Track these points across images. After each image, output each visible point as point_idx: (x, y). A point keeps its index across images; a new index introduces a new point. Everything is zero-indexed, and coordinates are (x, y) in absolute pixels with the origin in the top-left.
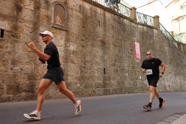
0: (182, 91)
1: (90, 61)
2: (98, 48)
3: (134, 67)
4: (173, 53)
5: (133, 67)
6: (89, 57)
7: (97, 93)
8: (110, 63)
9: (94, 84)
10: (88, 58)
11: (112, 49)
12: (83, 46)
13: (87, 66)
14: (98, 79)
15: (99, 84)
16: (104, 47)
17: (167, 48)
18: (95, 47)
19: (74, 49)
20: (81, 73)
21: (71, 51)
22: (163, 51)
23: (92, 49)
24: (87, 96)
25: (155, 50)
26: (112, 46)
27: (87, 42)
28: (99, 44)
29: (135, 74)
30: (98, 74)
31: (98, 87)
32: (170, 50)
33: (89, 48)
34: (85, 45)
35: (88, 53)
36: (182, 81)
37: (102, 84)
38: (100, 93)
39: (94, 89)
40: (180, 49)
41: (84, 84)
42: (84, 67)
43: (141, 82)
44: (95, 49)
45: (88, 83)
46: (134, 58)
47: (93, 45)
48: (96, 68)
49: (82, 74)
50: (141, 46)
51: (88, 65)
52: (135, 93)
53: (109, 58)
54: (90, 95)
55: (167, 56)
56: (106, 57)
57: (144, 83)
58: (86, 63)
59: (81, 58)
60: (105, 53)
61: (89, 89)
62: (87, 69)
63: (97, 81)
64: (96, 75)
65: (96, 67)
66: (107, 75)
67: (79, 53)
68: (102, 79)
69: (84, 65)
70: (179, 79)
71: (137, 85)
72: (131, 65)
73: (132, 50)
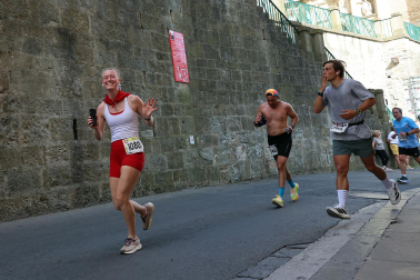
0: (313, 170)
1: (26, 100)
2: (51, 57)
3: (169, 107)
4: (284, 59)
5: (168, 110)
6: (20, 86)
7: (55, 202)
9: (41, 174)
10: (17, 91)
11: (96, 56)
13: (14, 115)
14: (55, 157)
16: (71, 51)
17: (265, 45)
18: (39, 51)
22: (254, 53)
23: (30, 60)
24: (20, 215)
25: (232, 52)
26: (96, 48)
29: (176, 131)
30: (54, 139)
31: (55, 184)
32: (276, 51)
33: (21, 57)
36: (314, 141)
39: (43, 190)
40: (302, 47)
41: (6, 179)
42: (6, 122)
43: (195, 154)
45: (20, 171)
46: (169, 80)
47: (33, 48)
48: (47, 121)
50: (189, 43)
51: (19, 114)
52: (178, 189)
53: (88, 84)
54: (29, 212)
55: (266, 69)
56: (80, 82)
57: (205, 155)
58: (13, 106)
62: (16, 127)
63: (51, 163)
64: (49, 143)
65: (46, 118)
66: (84, 142)
68: (69, 154)
69: (5, 115)
70: (305, 136)
71: (181, 165)
72: (160, 103)
73: (161, 57)
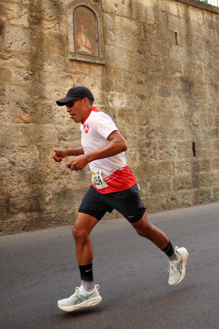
8: (206, 129)
12: (142, 97)
15: (183, 180)
19: (123, 106)
20: (141, 159)
21: (116, 111)
27: (150, 86)
28: (179, 86)
34: (146, 94)
35: (154, 112)
37: (190, 180)
38: (186, 201)
44: (169, 99)
49: (145, 160)
59: (141, 124)
60: (193, 107)
61: (162, 194)
67: (135, 112)
